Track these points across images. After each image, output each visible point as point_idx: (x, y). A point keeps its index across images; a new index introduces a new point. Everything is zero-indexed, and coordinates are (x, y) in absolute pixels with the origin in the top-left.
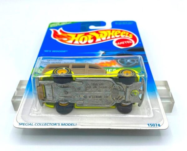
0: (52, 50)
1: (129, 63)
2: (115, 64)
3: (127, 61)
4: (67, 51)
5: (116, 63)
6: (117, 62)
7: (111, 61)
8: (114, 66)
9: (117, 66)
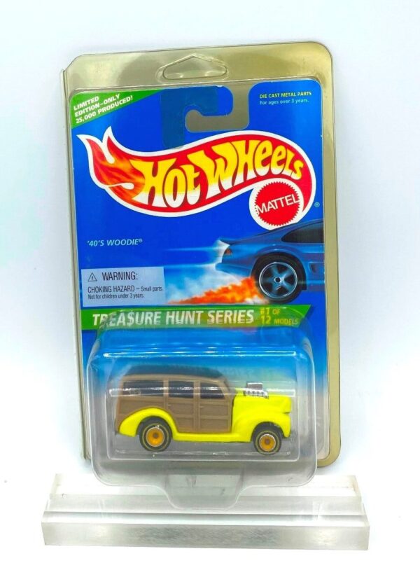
0: (106, 238)
1: (282, 290)
2: (252, 295)
3: (278, 280)
4: (141, 240)
5: (255, 288)
6: (258, 285)
7: (243, 282)
8: (249, 300)
9: (257, 300)
